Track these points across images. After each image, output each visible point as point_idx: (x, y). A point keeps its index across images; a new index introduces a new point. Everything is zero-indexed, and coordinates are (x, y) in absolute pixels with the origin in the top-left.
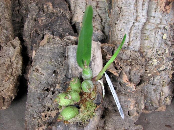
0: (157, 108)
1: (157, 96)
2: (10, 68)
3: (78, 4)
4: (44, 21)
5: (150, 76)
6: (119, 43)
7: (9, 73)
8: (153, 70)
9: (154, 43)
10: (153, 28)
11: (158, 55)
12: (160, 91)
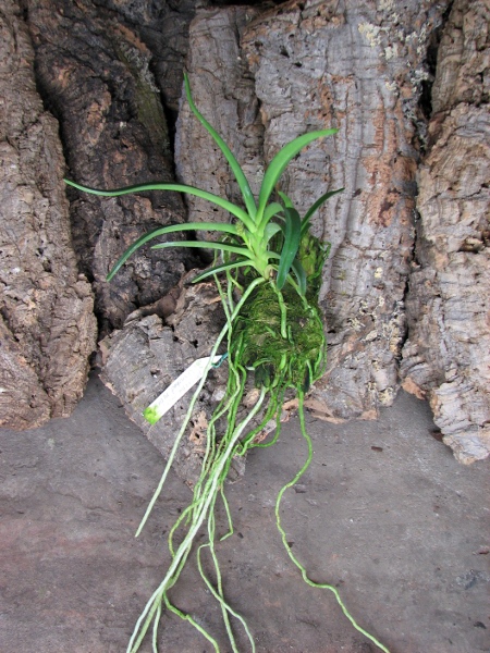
0: (359, 415)
1: (360, 391)
9: (356, 287)
11: (364, 311)
12: (367, 379)
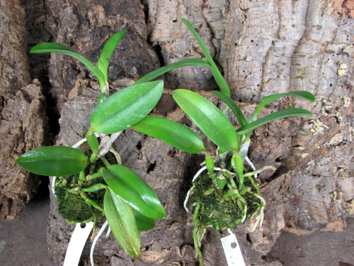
0: (324, 226)
1: (324, 200)
2: (21, 141)
3: (162, 2)
4: (87, 45)
5: (307, 157)
6: (241, 87)
7: (18, 151)
8: (314, 144)
9: (317, 86)
10: (315, 52)
11: (327, 112)
12: (332, 188)
